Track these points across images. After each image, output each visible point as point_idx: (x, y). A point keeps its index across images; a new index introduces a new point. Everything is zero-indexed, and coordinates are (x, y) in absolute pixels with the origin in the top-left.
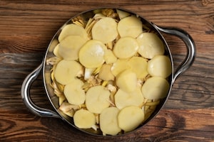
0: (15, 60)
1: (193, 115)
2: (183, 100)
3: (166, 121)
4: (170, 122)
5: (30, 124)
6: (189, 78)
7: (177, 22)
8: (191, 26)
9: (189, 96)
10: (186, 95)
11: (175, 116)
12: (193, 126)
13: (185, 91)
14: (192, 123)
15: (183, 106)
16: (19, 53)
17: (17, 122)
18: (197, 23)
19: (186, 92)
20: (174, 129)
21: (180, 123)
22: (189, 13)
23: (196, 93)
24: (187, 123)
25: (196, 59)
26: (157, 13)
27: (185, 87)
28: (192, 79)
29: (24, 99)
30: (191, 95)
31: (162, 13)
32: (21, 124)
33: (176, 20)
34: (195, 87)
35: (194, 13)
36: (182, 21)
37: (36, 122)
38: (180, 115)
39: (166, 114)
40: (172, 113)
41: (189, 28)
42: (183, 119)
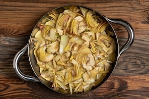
0: (9, 41)
1: (133, 80)
2: (126, 69)
3: (114, 84)
4: (117, 85)
5: (19, 86)
8: (132, 18)
9: (130, 67)
10: (128, 66)
11: (120, 81)
12: (133, 87)
14: (132, 85)
15: (126, 73)
16: (12, 37)
17: (11, 85)
18: (135, 16)
19: (128, 64)
20: (120, 90)
21: (124, 85)
23: (135, 64)
24: (128, 85)
25: (135, 41)
26: (108, 9)
27: (127, 60)
28: (133, 55)
29: (15, 69)
30: (132, 66)
32: (14, 86)
33: (121, 14)
34: (134, 61)
35: (134, 9)
37: (24, 85)
38: (124, 80)
39: (114, 79)
40: (118, 79)
41: (130, 19)
42: (126, 83)
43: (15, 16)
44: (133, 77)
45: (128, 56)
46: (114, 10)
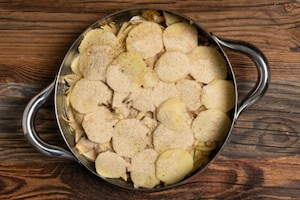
0: (24, 92)
1: (274, 165)
2: (261, 145)
3: (236, 176)
4: (242, 176)
6: (268, 114)
7: (250, 35)
8: (270, 40)
9: (269, 139)
10: (265, 138)
11: (249, 168)
12: (274, 181)
13: (262, 132)
14: (273, 177)
15: (260, 153)
16: (30, 83)
17: (28, 180)
18: (277, 36)
19: (264, 134)
20: (248, 186)
21: (256, 177)
22: (266, 22)
23: (279, 134)
24: (266, 177)
26: (222, 23)
27: (263, 126)
28: (273, 115)
30: (271, 138)
31: (229, 23)
32: (34, 183)
33: (248, 33)
34: (276, 127)
35: (274, 22)
36: (258, 33)
38: (256, 166)
39: (237, 165)
40: (245, 164)
41: (267, 43)
42: (260, 172)
43: (35, 40)
44: (274, 160)
45: (264, 118)
46: (234, 26)
